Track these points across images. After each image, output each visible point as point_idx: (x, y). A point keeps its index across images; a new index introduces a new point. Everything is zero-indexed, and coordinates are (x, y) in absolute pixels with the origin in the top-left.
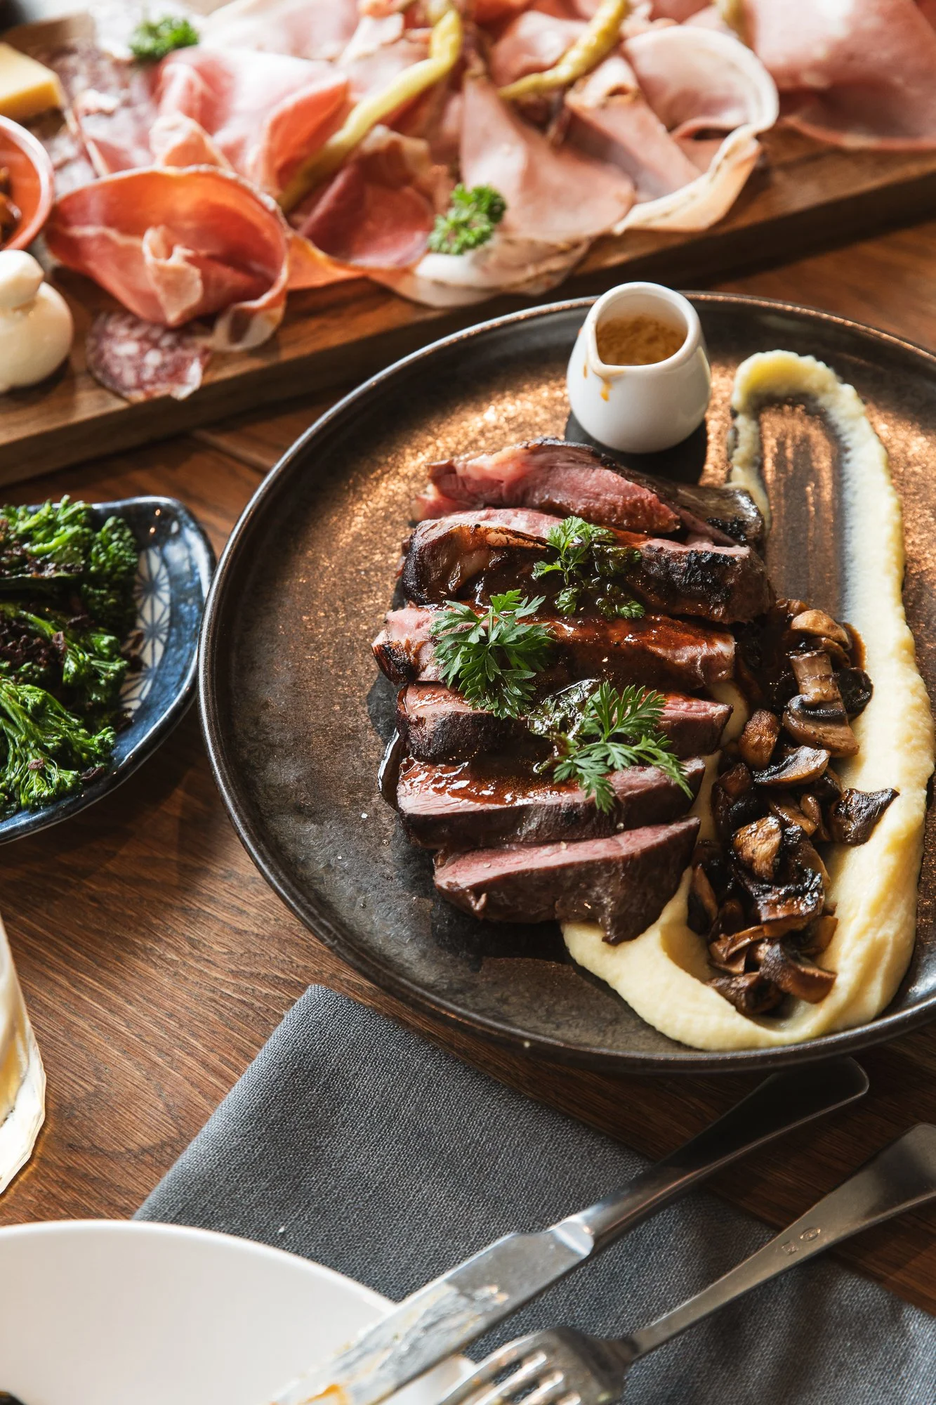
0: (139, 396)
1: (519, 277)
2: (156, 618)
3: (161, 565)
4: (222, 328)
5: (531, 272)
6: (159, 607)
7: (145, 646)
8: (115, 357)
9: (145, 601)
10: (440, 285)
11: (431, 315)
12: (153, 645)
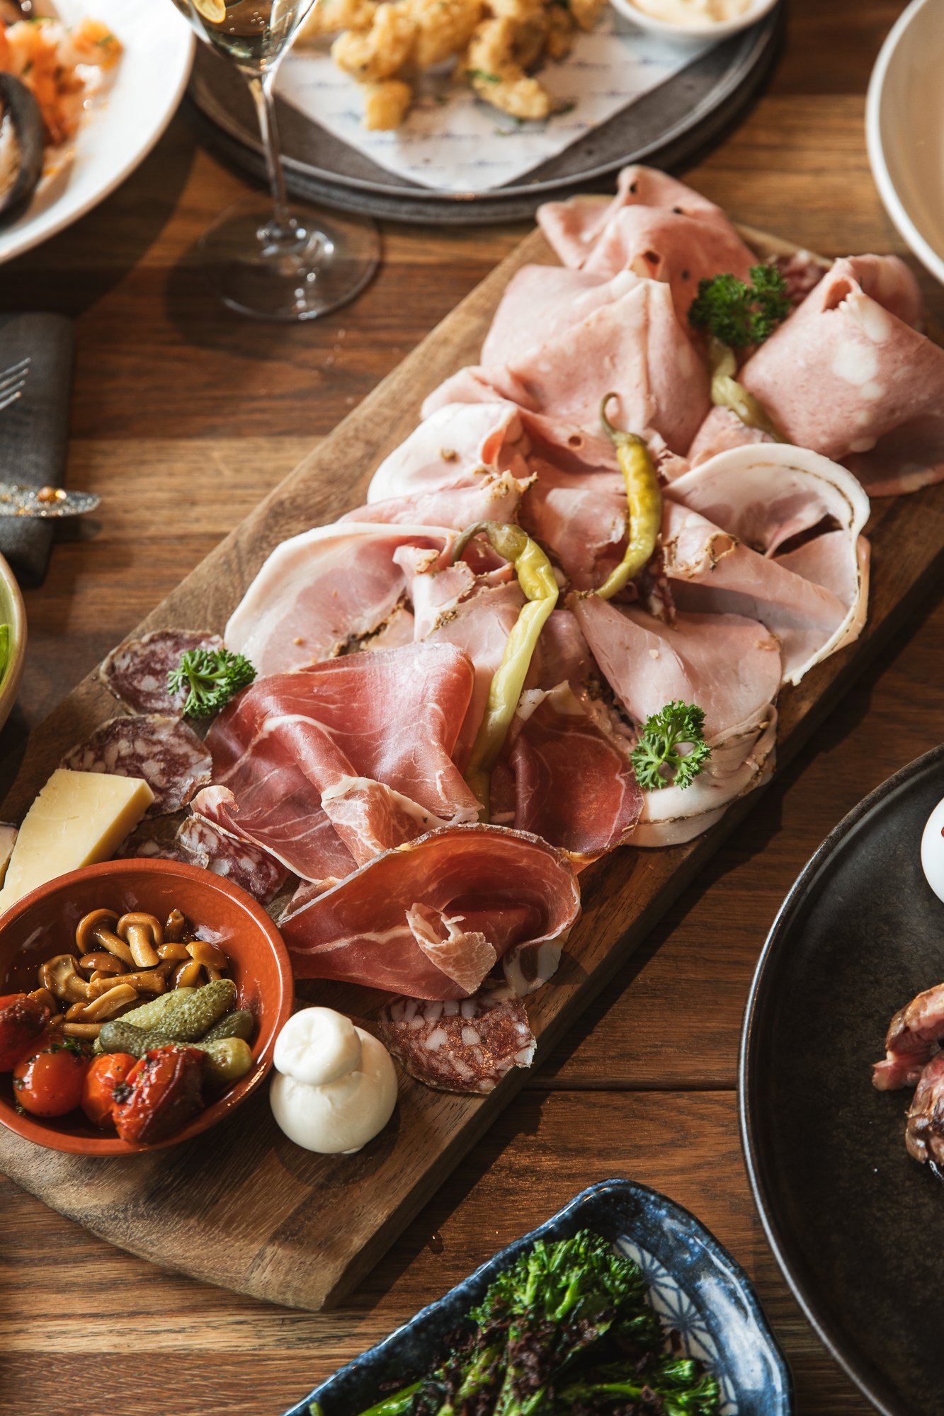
0: (487, 1085)
1: (747, 778)
2: (676, 1307)
3: (640, 1251)
4: (513, 972)
5: (753, 765)
6: (671, 1296)
7: (687, 1343)
8: (433, 1054)
9: (650, 1296)
10: (679, 820)
11: (687, 854)
12: (695, 1337)
